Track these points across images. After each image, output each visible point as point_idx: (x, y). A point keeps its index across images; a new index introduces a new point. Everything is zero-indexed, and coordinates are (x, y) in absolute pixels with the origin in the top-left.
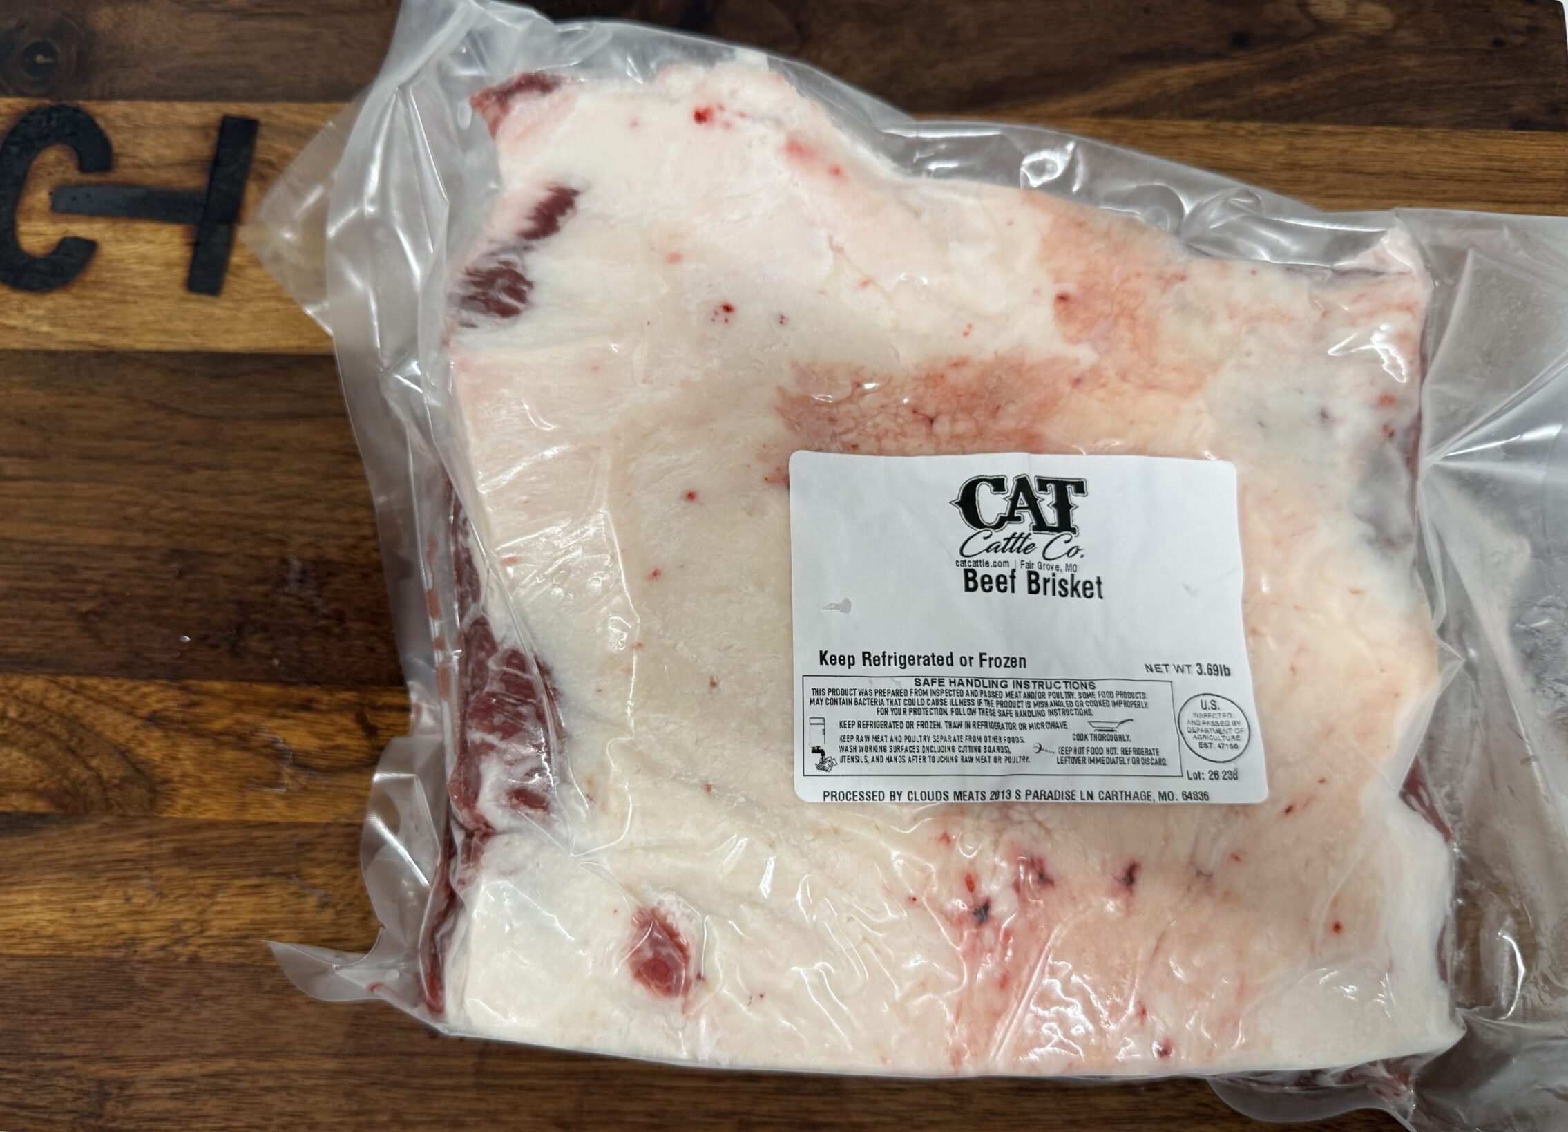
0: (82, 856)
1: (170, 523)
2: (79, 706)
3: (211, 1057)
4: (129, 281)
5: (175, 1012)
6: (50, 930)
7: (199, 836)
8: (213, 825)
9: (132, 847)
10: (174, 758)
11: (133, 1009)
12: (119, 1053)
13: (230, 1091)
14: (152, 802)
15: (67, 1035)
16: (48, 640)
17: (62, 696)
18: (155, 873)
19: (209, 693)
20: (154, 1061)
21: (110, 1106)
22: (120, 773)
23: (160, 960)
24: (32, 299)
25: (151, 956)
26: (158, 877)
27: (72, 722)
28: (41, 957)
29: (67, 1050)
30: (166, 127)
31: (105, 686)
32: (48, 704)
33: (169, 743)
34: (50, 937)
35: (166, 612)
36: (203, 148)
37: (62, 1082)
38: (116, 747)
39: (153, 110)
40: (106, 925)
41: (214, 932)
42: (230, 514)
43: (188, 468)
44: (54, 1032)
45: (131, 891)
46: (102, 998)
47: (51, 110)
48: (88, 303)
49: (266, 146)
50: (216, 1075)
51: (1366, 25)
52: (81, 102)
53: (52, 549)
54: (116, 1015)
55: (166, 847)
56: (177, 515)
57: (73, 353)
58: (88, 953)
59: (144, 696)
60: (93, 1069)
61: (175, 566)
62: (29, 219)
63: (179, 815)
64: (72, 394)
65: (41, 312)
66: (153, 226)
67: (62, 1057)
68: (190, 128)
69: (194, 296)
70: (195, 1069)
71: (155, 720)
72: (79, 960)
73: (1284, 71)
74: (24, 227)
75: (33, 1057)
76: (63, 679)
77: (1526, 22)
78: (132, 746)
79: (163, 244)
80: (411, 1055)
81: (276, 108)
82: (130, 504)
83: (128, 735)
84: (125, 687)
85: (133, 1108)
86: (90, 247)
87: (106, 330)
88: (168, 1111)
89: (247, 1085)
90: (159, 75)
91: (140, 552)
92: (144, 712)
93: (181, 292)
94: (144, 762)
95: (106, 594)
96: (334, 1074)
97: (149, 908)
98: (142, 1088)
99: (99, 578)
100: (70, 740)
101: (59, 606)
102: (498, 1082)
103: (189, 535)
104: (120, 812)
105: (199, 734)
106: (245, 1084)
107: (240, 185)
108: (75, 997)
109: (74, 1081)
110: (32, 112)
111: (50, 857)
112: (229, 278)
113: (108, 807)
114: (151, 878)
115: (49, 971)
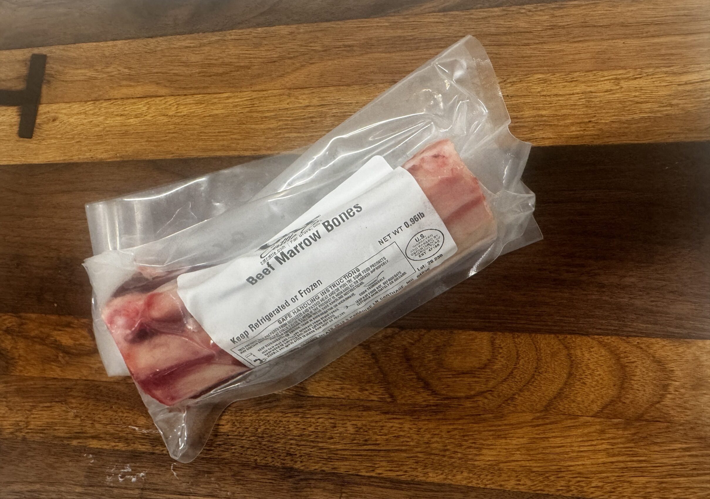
1: (14, 243)
3: (30, 482)
5: (16, 462)
8: (32, 378)
10: (16, 348)
30: (10, 62)
33: (13, 341)
36: (25, 70)
39: (4, 55)
41: (32, 427)
42: (37, 238)
43: (21, 218)
49: (51, 67)
55: (13, 388)
56: (16, 239)
61: (15, 262)
63: (18, 374)
66: (4, 108)
68: (19, 61)
69: (22, 139)
71: (8, 331)
79: (9, 116)
81: (53, 49)
90: (6, 38)
91: (2, 256)
92: (4, 327)
93: (17, 138)
94: (4, 350)
96: (83, 494)
103: (21, 248)
107: (40, 87)
112: (35, 129)
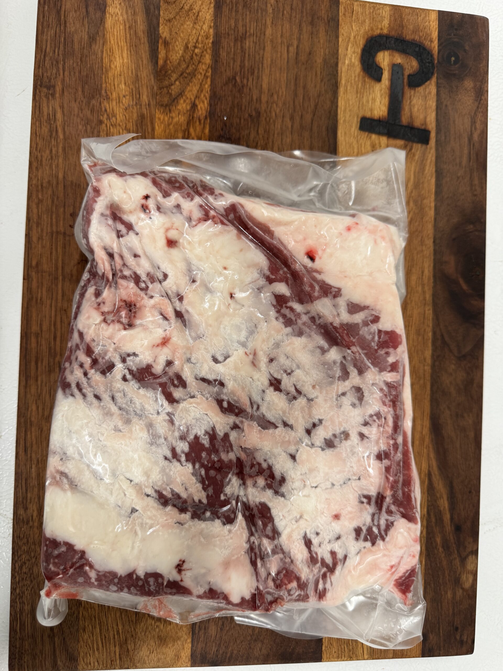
0: (141, 78)
1: (270, 111)
2: (199, 77)
3: (64, 129)
4: (365, 94)
5: (81, 115)
6: (113, 66)
7: (149, 124)
9: (145, 98)
10: (179, 114)
11: (82, 99)
12: (65, 94)
13: (51, 136)
14: (162, 105)
15: (72, 73)
16: (225, 64)
17: (203, 70)
18: (135, 107)
19: (204, 127)
20: (62, 107)
21: (45, 90)
22: (173, 92)
23: (101, 109)
24: (359, 56)
25: (102, 105)
26: (133, 108)
27: (193, 74)
28: (102, 63)
29: (66, 73)
30: (426, 108)
31: (207, 87)
32: (200, 64)
33: (185, 111)
34: (110, 66)
35: (236, 110)
36: (417, 124)
37: (54, 71)
38: (183, 91)
39: (432, 103)
40: (115, 88)
42: (274, 135)
43: (292, 118)
44: (74, 68)
45: (128, 97)
46: (86, 86)
47: (433, 64)
48: (357, 79)
49: (418, 148)
50: (57, 131)
51: (464, 577)
52: (436, 75)
53: (261, 65)
54: (80, 93)
55: (145, 111)
56: (274, 114)
57: (337, 73)
58: (104, 81)
59: (203, 102)
60: (59, 84)
61: (254, 113)
62: (390, 55)
63: (157, 116)
64: (321, 73)
65: (353, 60)
66: (387, 103)
67: (64, 71)
68: (425, 118)
69: (359, 120)
70: (59, 123)
71: (194, 106)
72: (101, 78)
73: (446, 546)
74: (387, 53)
75: (64, 60)
76: (210, 70)
77: (465, 640)
78: (184, 97)
79: (380, 108)
80: (64, 206)
81: (433, 151)
82: (278, 96)
83: (188, 96)
84: (207, 94)
85: (44, 99)
86: (378, 79)
87: (346, 86)
88: (43, 112)
89: (53, 143)
90: (446, 106)
91: (259, 100)
92: (197, 102)
93: (361, 115)
94: (177, 102)
95: (243, 87)
96: (57, 177)
97: (121, 105)
98: (52, 102)
99: (249, 84)
100: (186, 73)
101: (238, 69)
102: (54, 240)
103: (266, 119)
104: (158, 93)
105: (188, 124)
106: (53, 142)
107: (403, 138)
108: (87, 76)
109: (54, 76)
110: (432, 56)
111: (141, 65)
112: (367, 133)
113: (161, 88)
114: (133, 105)
115: (97, 66)
